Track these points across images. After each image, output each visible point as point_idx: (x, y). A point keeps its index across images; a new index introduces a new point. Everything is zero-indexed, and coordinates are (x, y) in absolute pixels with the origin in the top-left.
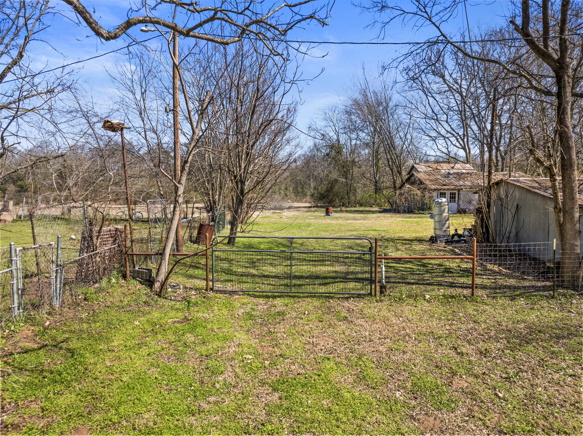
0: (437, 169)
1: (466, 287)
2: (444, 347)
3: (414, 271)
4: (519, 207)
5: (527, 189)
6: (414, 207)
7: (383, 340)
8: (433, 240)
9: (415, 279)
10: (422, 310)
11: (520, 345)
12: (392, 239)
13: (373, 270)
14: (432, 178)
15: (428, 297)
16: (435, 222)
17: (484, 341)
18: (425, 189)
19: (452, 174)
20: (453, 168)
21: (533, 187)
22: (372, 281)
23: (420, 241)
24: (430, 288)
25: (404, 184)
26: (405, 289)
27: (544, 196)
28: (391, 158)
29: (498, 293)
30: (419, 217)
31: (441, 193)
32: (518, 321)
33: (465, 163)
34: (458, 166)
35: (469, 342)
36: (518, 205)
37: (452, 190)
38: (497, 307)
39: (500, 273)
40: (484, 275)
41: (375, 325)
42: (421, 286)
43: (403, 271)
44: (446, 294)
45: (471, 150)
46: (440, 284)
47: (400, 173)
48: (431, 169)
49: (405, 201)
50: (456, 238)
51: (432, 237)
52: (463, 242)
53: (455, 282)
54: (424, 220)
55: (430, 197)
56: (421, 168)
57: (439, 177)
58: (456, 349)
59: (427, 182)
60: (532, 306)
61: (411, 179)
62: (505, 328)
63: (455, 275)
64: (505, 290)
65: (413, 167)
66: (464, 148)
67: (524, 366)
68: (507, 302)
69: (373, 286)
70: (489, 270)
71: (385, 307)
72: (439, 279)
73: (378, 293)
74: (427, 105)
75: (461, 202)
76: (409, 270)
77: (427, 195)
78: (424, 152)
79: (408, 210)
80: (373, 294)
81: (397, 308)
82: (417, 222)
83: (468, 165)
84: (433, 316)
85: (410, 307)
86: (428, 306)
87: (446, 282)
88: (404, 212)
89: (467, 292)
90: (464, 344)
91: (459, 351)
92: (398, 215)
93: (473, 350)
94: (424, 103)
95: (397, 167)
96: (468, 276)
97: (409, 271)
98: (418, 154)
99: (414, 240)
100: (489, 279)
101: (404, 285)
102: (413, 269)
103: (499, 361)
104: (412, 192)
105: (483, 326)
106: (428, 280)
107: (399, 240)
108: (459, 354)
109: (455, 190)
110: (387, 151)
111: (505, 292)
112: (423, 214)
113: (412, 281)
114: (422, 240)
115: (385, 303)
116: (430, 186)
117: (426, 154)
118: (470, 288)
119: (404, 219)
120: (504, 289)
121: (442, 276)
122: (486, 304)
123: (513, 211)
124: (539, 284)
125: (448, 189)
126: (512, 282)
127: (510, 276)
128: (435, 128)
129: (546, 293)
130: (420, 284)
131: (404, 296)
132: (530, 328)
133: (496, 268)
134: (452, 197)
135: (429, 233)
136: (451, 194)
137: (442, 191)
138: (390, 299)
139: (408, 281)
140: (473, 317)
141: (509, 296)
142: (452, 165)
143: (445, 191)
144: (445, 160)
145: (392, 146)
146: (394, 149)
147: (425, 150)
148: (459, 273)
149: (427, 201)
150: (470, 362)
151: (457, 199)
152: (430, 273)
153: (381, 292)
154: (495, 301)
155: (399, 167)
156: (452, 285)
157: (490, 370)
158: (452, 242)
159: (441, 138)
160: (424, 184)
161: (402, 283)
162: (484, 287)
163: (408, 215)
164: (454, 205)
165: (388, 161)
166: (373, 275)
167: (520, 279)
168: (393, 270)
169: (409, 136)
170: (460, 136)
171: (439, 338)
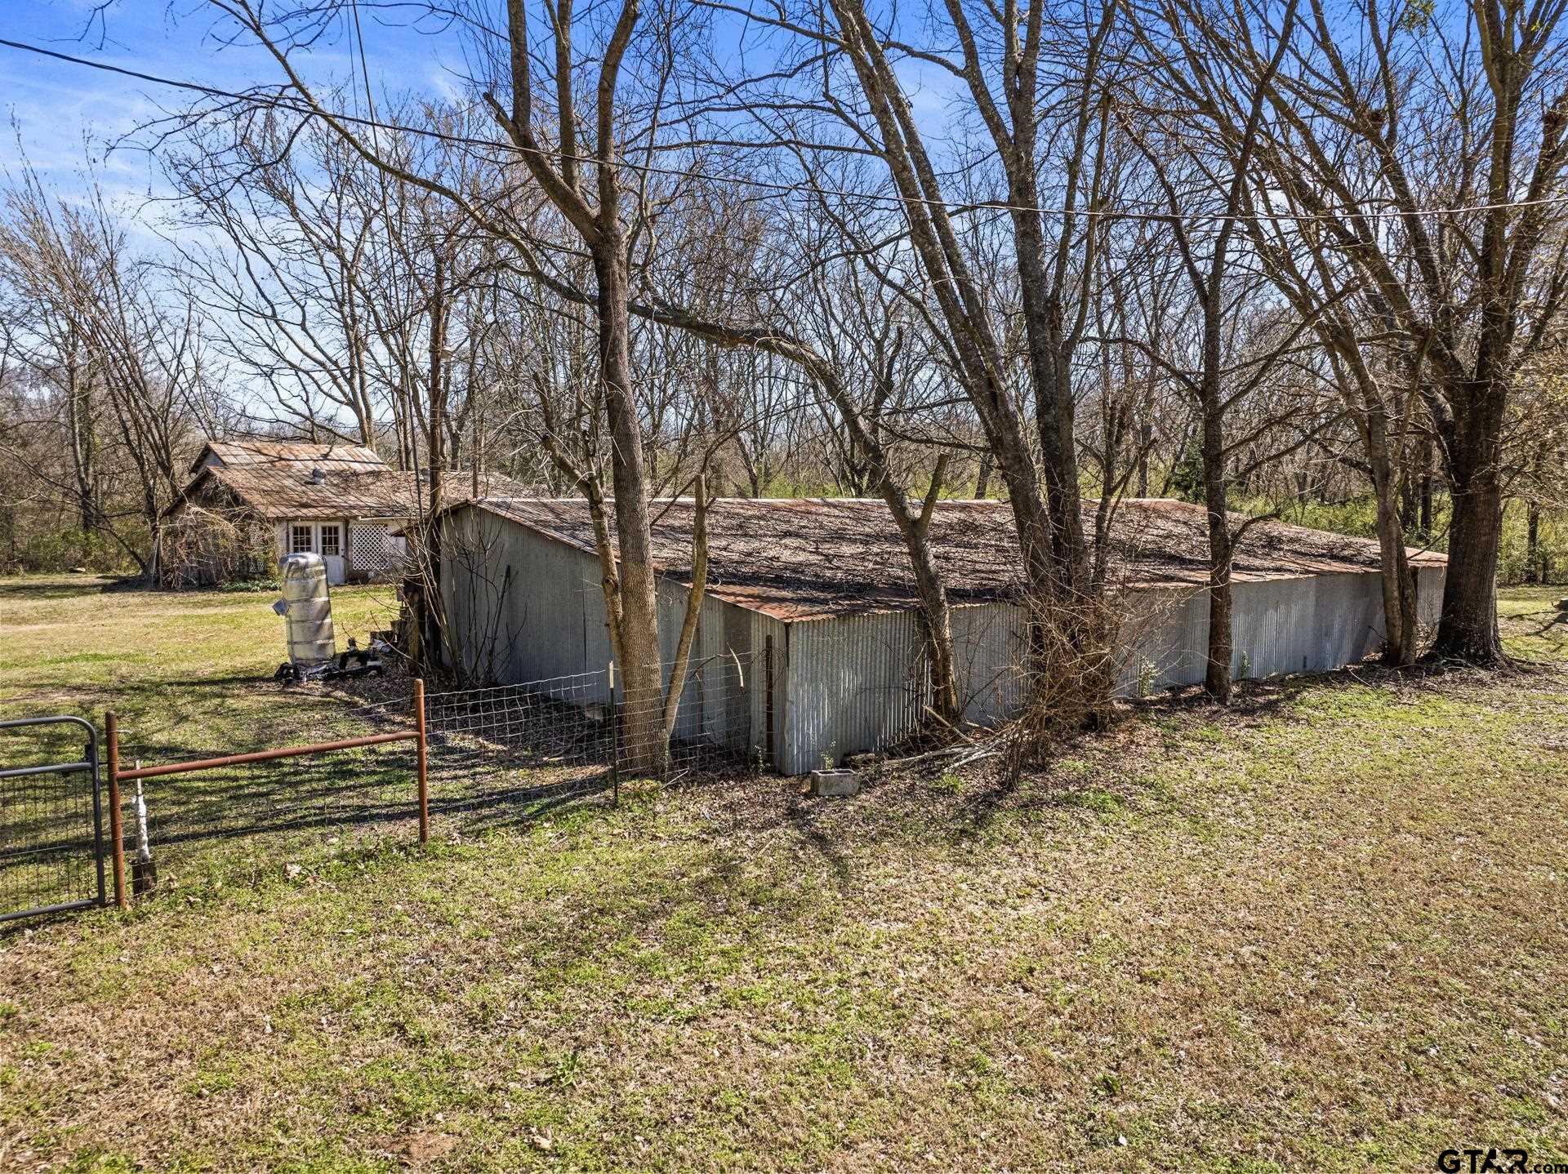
0: (281, 459)
1: (401, 816)
2: (368, 1033)
3: (241, 787)
4: (513, 573)
5: (529, 528)
6: (219, 572)
7: (163, 1066)
8: (287, 675)
9: (246, 815)
10: (282, 921)
11: (564, 965)
12: (158, 685)
13: (105, 803)
14: (269, 484)
15: (294, 870)
16: (290, 623)
17: (473, 978)
18: (250, 517)
19: (324, 476)
20: (325, 457)
21: (546, 524)
22: (100, 848)
23: (249, 680)
24: (295, 837)
25: (182, 501)
26: (216, 853)
27: (571, 547)
28: (136, 422)
29: (488, 817)
30: (237, 602)
31: (295, 529)
32: (548, 893)
33: (357, 445)
34: (339, 451)
35: (433, 993)
36: (509, 568)
37: (328, 519)
38: (489, 862)
39: (480, 755)
40: (442, 768)
41: (129, 1013)
42: (271, 837)
43: (205, 793)
44: (348, 848)
45: (373, 409)
46: (325, 821)
47: (167, 469)
48: (263, 458)
49: (188, 555)
50: (353, 665)
51: (283, 667)
52: (373, 672)
53: (369, 802)
54: (252, 609)
55: (265, 542)
56: (234, 453)
57: (289, 482)
58: (402, 1028)
59: (255, 498)
60: (572, 840)
61: (204, 489)
62: (518, 922)
63: (363, 780)
64: (503, 806)
65: (207, 451)
66: (353, 404)
67: (583, 1027)
68: (514, 840)
69: (108, 866)
70: (452, 751)
71: (157, 938)
72: (319, 802)
73: (128, 891)
74: (242, 272)
75: (353, 554)
76: (224, 784)
77: (255, 533)
78: (238, 407)
79: (199, 579)
80: (110, 894)
81: (199, 932)
82: (231, 619)
83: (366, 451)
84: (320, 932)
85: (242, 916)
86: (300, 902)
87: (344, 807)
88: (188, 586)
89: (405, 830)
90: (420, 1005)
91: (412, 1034)
92: (167, 598)
93: (450, 1016)
94: (232, 265)
95: (155, 448)
96: (401, 779)
97: (225, 790)
98: (221, 412)
99: (230, 681)
100: (455, 778)
101: (214, 841)
102: (236, 779)
103: (522, 1034)
104: (210, 527)
105: (465, 929)
106: (288, 811)
107: (180, 684)
108: (412, 1043)
109: (336, 519)
110: (120, 400)
111: (504, 813)
112: (248, 590)
113: (241, 823)
114: (255, 679)
115: (155, 920)
116: (262, 509)
117: (243, 414)
118: (412, 815)
119: (188, 612)
120: (500, 802)
121: (327, 792)
122: (462, 859)
123: (500, 582)
124: (580, 773)
125: (316, 518)
126: (516, 778)
127: (509, 763)
128: (270, 342)
129: (596, 798)
130: (265, 830)
131: (219, 885)
132: (580, 906)
133: (470, 743)
134: (330, 540)
135: (276, 654)
136: (324, 532)
137: (299, 524)
138: (172, 905)
139: (225, 824)
140: (433, 907)
141: (516, 823)
142: (324, 449)
143: (308, 524)
144: (299, 433)
145: (137, 385)
146: (144, 393)
147: (238, 401)
148: (374, 773)
149: (256, 552)
150: (448, 1060)
151: (341, 546)
152: (290, 785)
153: (139, 887)
154: (482, 845)
155: (163, 449)
156: (361, 817)
157: (505, 1069)
158: (343, 677)
159: (287, 371)
160: (244, 502)
161: (210, 834)
162: (448, 806)
163: (200, 597)
164: (337, 562)
165: (126, 431)
166: (106, 819)
167: (533, 768)
168: (168, 794)
169: (188, 360)
170: (341, 370)
171: (350, 1002)
